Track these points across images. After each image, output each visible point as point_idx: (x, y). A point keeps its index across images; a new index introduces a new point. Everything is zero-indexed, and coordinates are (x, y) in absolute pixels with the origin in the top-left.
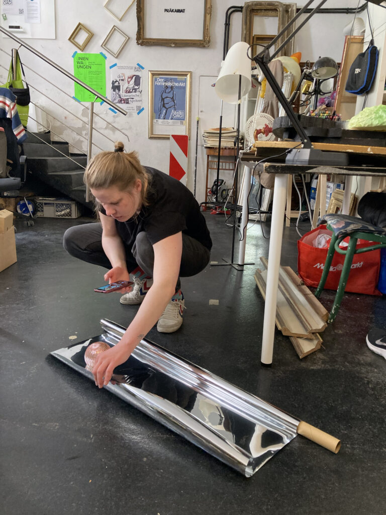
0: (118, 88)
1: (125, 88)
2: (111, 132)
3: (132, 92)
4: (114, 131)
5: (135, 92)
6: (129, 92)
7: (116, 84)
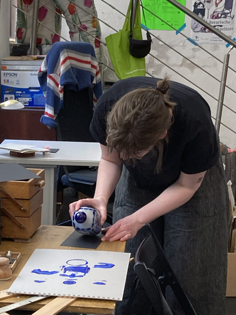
0: (202, 12)
1: (211, 12)
2: (188, 70)
3: (220, 17)
4: (192, 69)
5: (225, 17)
6: (217, 17)
7: (200, 7)
